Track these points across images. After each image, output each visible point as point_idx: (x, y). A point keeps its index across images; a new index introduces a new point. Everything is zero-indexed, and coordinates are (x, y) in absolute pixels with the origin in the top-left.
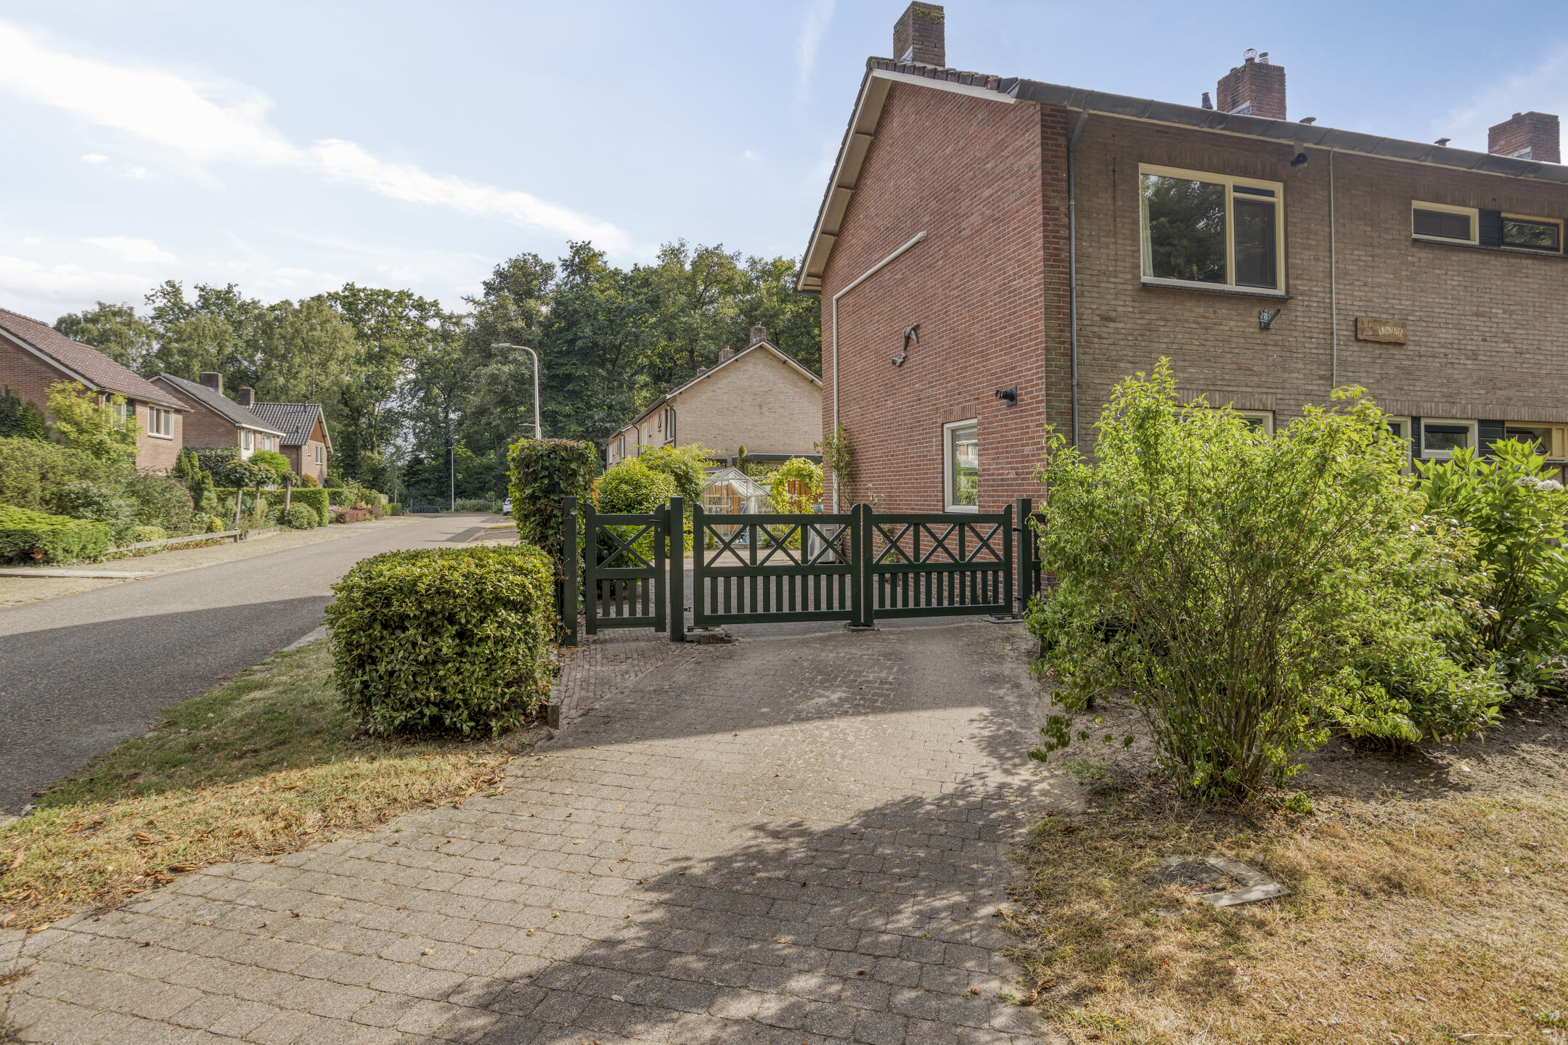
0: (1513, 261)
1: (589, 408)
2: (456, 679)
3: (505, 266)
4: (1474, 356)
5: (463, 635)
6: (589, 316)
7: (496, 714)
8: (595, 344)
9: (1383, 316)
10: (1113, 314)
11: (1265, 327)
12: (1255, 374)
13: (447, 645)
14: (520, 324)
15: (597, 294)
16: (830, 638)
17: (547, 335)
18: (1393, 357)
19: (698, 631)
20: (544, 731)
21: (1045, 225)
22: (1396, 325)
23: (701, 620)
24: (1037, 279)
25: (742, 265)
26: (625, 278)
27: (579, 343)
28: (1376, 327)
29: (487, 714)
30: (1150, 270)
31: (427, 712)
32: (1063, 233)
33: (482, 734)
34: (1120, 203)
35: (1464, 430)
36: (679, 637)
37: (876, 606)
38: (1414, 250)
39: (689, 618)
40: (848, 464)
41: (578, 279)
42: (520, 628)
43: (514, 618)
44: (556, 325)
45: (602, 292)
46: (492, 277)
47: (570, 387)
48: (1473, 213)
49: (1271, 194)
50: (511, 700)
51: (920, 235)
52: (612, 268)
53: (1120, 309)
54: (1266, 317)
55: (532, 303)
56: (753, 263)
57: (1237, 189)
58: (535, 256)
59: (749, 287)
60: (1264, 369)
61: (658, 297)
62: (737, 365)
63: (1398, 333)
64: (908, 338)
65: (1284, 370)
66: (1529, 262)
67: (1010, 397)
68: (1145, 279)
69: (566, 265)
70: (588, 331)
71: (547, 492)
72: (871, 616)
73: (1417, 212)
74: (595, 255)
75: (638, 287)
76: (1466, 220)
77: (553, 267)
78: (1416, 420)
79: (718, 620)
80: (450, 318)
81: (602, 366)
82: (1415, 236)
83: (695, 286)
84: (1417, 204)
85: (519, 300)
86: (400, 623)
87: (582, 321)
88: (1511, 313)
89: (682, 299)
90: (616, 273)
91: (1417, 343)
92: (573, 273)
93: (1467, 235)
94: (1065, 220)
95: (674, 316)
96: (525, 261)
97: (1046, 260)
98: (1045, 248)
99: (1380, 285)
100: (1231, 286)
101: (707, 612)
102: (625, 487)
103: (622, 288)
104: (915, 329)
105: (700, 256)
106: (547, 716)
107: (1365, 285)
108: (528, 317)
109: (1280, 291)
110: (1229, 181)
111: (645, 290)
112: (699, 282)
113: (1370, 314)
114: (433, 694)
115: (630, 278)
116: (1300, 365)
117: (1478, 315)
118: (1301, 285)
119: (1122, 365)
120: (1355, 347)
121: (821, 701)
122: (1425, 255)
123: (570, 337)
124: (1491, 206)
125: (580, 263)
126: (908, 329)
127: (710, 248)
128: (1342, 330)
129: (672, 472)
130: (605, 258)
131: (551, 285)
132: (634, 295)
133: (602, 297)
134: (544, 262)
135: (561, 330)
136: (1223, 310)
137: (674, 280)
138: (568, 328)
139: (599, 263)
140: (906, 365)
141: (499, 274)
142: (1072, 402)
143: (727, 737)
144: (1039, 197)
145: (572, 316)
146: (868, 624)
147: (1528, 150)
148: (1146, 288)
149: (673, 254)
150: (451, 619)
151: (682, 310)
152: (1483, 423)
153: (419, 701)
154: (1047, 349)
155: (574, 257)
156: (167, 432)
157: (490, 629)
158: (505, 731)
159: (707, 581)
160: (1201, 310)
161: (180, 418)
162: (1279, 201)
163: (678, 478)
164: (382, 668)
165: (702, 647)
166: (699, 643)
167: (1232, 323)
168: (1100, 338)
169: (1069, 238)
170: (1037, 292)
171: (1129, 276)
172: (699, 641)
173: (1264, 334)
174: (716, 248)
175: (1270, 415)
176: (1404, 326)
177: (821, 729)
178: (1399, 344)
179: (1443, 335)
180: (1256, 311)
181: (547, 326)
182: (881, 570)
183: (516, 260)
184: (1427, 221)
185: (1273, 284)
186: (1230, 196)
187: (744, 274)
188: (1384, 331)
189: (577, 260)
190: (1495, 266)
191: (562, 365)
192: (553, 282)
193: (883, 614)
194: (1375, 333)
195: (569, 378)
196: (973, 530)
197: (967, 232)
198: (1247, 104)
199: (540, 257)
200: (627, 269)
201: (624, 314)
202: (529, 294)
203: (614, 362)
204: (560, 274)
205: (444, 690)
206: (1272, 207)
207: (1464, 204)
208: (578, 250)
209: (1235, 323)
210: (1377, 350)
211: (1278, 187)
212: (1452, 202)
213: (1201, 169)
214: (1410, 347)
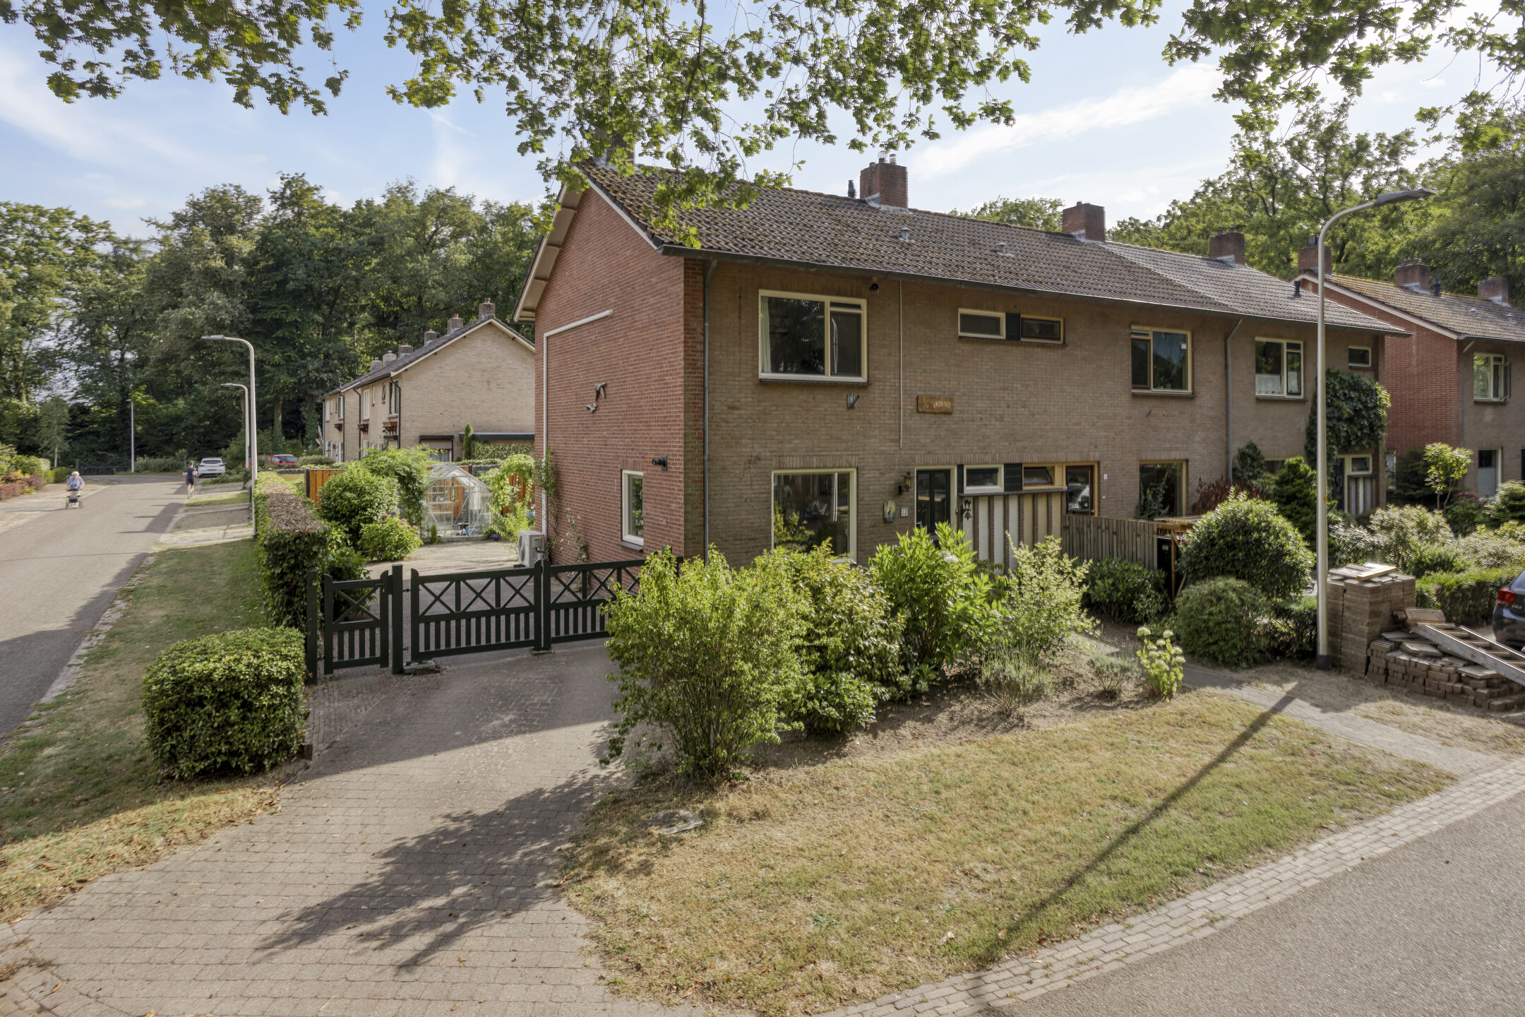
0: (1027, 349)
1: (303, 356)
2: (240, 735)
3: (201, 197)
4: (1001, 419)
5: (247, 706)
6: (302, 255)
7: (269, 756)
8: (310, 288)
9: (938, 393)
10: (737, 404)
11: (851, 407)
12: (844, 441)
13: (234, 715)
14: (219, 263)
15: (312, 231)
16: (518, 662)
17: (251, 274)
18: (943, 422)
19: (415, 665)
20: (302, 763)
21: (685, 342)
22: (946, 399)
23: (417, 656)
24: (680, 381)
25: (478, 208)
26: (345, 215)
27: (291, 285)
28: (930, 402)
29: (263, 757)
30: (768, 366)
31: (219, 760)
32: (699, 347)
33: (259, 769)
34: (744, 321)
35: (996, 471)
36: (399, 671)
37: (553, 635)
38: (958, 345)
39: (407, 656)
40: (554, 486)
41: (289, 214)
42: (285, 697)
43: (281, 690)
44: (262, 264)
45: (317, 228)
46: (185, 207)
47: (279, 333)
48: (1002, 316)
49: (858, 307)
50: (280, 745)
51: (607, 313)
52: (330, 204)
53: (743, 400)
54: (851, 399)
55: (234, 240)
56: (488, 206)
57: (833, 304)
58: (237, 187)
59: (483, 229)
60: (850, 437)
61: (382, 238)
62: (465, 341)
63: (947, 405)
64: (598, 393)
65: (864, 437)
66: (1039, 350)
67: (663, 463)
68: (762, 375)
69: (274, 198)
70: (301, 273)
71: (292, 569)
72: (549, 642)
73: (963, 316)
74: (309, 189)
75: (359, 225)
76: (997, 320)
77: (260, 200)
78: (960, 467)
79: (429, 655)
80: (126, 242)
81: (317, 308)
82: (960, 334)
83: (425, 227)
84: (962, 311)
85: (217, 234)
86: (200, 702)
87: (294, 261)
88: (1027, 386)
89: (410, 241)
90: (334, 210)
91: (962, 412)
92: (283, 206)
93: (998, 332)
94: (701, 338)
95: (401, 259)
96: (224, 192)
97: (685, 368)
98: (685, 359)
99: (935, 371)
100: (827, 377)
101: (422, 649)
102: (348, 494)
103: (342, 228)
104: (604, 387)
105: (430, 198)
106: (305, 752)
107: (924, 371)
108: (230, 255)
109: (863, 379)
110: (827, 299)
111: (368, 231)
112: (429, 223)
113: (927, 393)
114: (224, 748)
115: (351, 216)
116: (877, 432)
117: (1004, 389)
118: (878, 374)
119: (743, 441)
120: (917, 417)
121: (496, 723)
122: (967, 348)
123: (279, 278)
124: (1013, 311)
125: (292, 196)
126: (599, 385)
127: (442, 189)
128: (907, 405)
129: (396, 474)
130: (322, 193)
131: (258, 218)
132: (357, 235)
133: (318, 235)
134: (249, 194)
135: (268, 269)
136: (820, 396)
137: (400, 221)
138: (277, 267)
139: (315, 197)
140: (597, 413)
141: (194, 205)
142: (704, 473)
143: (431, 757)
144: (682, 320)
145: (283, 255)
146: (547, 647)
147: (1083, 231)
148: (764, 383)
149: (400, 194)
150: (237, 695)
151: (409, 253)
152: (1007, 466)
153: (213, 754)
154: (685, 435)
155: (285, 189)
157: (265, 700)
158: (273, 766)
159: (422, 626)
160: (804, 397)
162: (864, 312)
163: (401, 479)
164: (187, 734)
165: (416, 678)
166: (415, 674)
167: (827, 405)
168: (727, 422)
169: (704, 352)
170: (680, 390)
171: (749, 375)
172: (415, 673)
173: (850, 412)
174: (448, 191)
175: (855, 471)
176: (951, 400)
177: (493, 747)
178: (948, 413)
179: (979, 405)
180: (844, 395)
181: (250, 263)
182: (558, 607)
183: (214, 191)
184: (970, 323)
185: (859, 374)
186: (828, 309)
187: (480, 219)
188: (937, 404)
189: (288, 192)
190: (1015, 354)
191: (270, 308)
192: (259, 217)
193: (559, 640)
194: (931, 406)
195: (278, 323)
196: (628, 573)
197: (639, 325)
198: (877, 195)
199: (243, 188)
200: (347, 206)
201: (343, 255)
202: (231, 230)
203: (332, 305)
204: (268, 208)
205: (231, 744)
206: (858, 317)
207: (995, 309)
208: (289, 183)
209: (829, 405)
210: (932, 418)
211: (863, 302)
212: (987, 309)
213: (806, 291)
214: (956, 415)
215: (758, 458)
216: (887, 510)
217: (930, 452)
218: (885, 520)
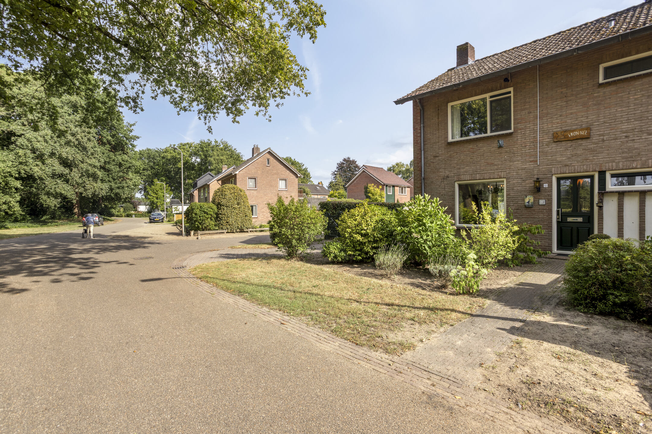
9: (574, 127)
11: (500, 147)
12: (496, 165)
18: (581, 144)
22: (582, 130)
28: (566, 134)
38: (600, 89)
49: (510, 92)
53: (439, 153)
54: (501, 142)
57: (491, 97)
60: (500, 163)
63: (584, 133)
65: (510, 161)
68: (450, 141)
73: (606, 68)
78: (603, 172)
82: (602, 82)
84: (604, 65)
91: (600, 135)
94: (419, 131)
99: (571, 114)
100: (489, 134)
107: (561, 116)
109: (512, 130)
110: (488, 95)
113: (564, 129)
116: (520, 158)
118: (523, 126)
119: (441, 170)
120: (554, 145)
122: (608, 89)
128: (543, 139)
136: (480, 144)
148: (451, 143)
154: (414, 170)
156: (405, 193)
160: (471, 146)
161: (409, 189)
162: (512, 95)
167: (485, 148)
168: (433, 163)
169: (421, 136)
171: (442, 142)
173: (500, 149)
175: (505, 180)
176: (589, 129)
178: (585, 138)
179: (625, 127)
180: (496, 142)
185: (508, 128)
186: (489, 100)
188: (573, 134)
194: (565, 136)
206: (508, 98)
209: (484, 148)
210: (569, 144)
211: (511, 89)
212: (637, 53)
213: (472, 96)
214: (595, 139)
215: (448, 177)
216: (527, 200)
217: (566, 166)
218: (525, 206)
